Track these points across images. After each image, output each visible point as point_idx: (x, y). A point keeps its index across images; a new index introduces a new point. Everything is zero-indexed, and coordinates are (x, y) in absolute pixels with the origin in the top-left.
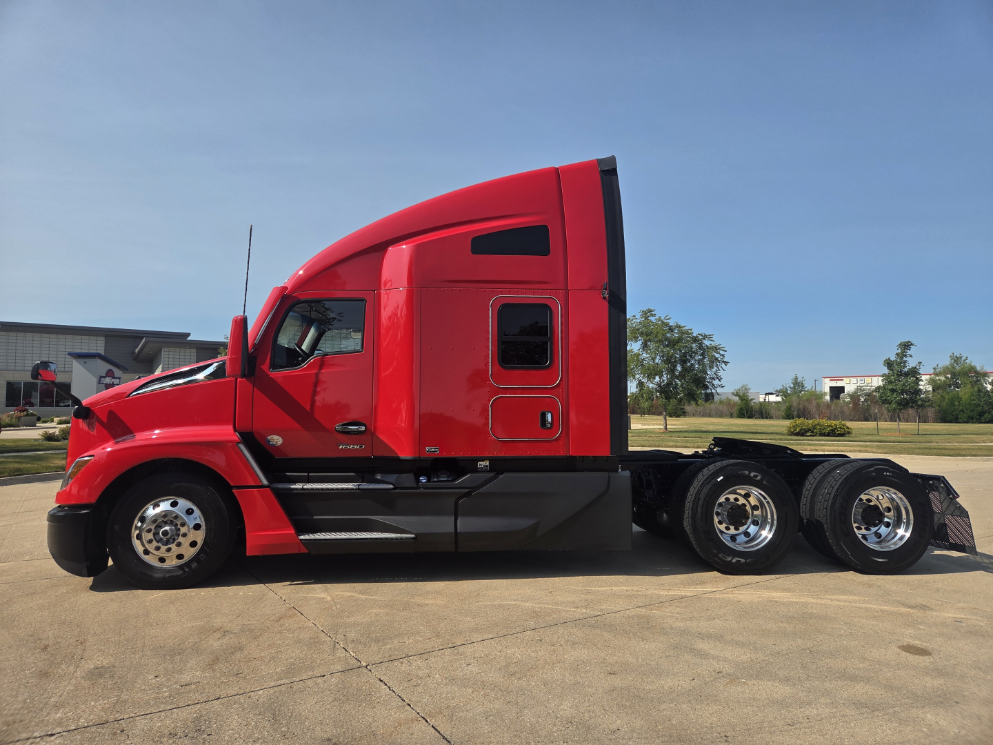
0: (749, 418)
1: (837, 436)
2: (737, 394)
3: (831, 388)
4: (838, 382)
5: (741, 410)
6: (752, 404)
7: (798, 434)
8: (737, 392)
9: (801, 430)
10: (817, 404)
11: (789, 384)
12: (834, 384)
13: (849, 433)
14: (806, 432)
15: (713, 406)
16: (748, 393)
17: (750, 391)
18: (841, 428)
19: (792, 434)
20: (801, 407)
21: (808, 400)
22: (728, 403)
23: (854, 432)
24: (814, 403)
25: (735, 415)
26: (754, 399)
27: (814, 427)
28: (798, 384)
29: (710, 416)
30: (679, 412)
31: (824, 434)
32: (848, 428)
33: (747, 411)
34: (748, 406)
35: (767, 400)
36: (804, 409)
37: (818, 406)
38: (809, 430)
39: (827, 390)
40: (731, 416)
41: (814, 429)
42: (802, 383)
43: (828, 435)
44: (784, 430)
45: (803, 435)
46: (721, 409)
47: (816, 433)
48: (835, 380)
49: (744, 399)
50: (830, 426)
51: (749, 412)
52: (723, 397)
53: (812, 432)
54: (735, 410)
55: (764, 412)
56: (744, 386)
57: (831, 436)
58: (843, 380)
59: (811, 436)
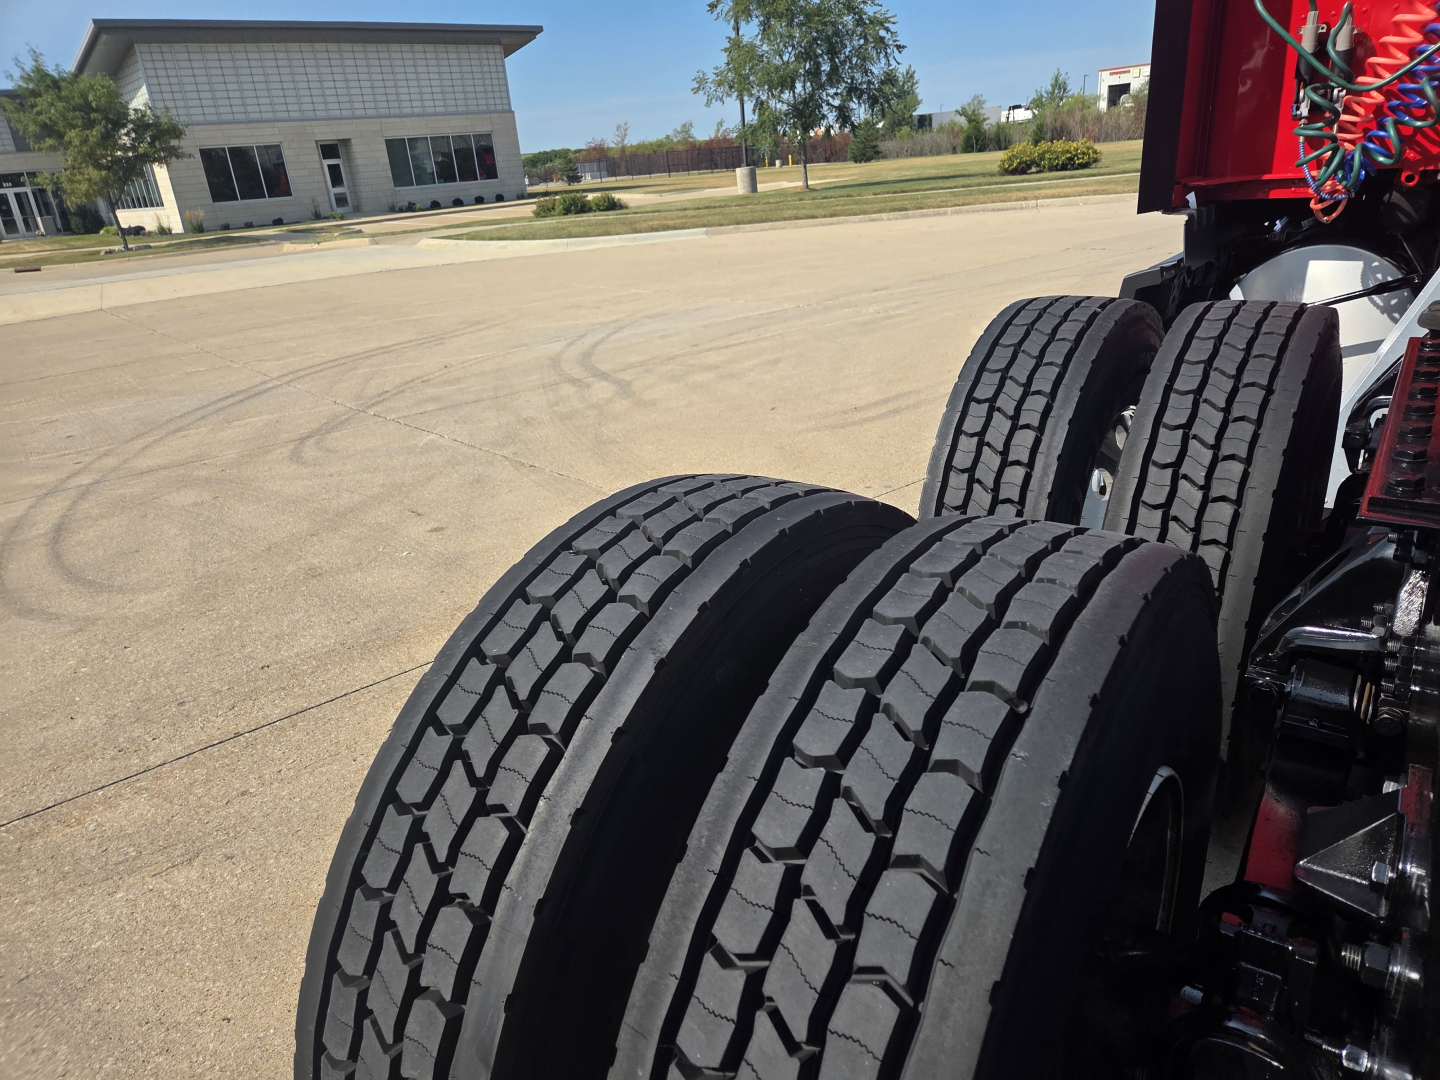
0: (980, 150)
1: (1077, 169)
2: (963, 113)
3: (1111, 88)
4: (1122, 75)
5: (968, 139)
6: (986, 127)
7: (1014, 172)
8: (963, 109)
9: (1019, 163)
10: (1083, 117)
11: (1046, 86)
12: (1117, 80)
13: (1096, 161)
14: (1029, 167)
15: (927, 137)
16: (982, 108)
17: (986, 106)
18: (1084, 153)
19: (1007, 172)
20: (1058, 124)
21: (1070, 112)
22: (952, 130)
23: (1104, 161)
24: (1078, 115)
25: (959, 148)
26: (988, 118)
27: (1042, 157)
28: (1059, 86)
29: (921, 154)
30: (870, 153)
31: (1056, 166)
32: (1095, 152)
33: (977, 141)
34: (979, 131)
35: (1011, 119)
36: (1061, 127)
37: (1083, 119)
38: (1033, 163)
39: (1104, 92)
40: (954, 151)
41: (1042, 159)
42: (1065, 83)
43: (1064, 168)
44: (995, 168)
45: (1023, 172)
46: (939, 140)
47: (1044, 167)
48: (1117, 73)
49: (973, 120)
50: (1068, 152)
51: (980, 142)
52: (946, 121)
53: (1038, 165)
54: (960, 141)
55: (1002, 139)
56: (976, 97)
57: (1070, 169)
58: (1129, 71)
59: (1038, 172)
